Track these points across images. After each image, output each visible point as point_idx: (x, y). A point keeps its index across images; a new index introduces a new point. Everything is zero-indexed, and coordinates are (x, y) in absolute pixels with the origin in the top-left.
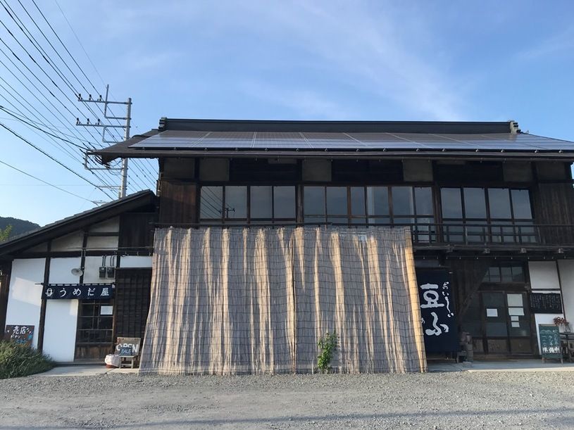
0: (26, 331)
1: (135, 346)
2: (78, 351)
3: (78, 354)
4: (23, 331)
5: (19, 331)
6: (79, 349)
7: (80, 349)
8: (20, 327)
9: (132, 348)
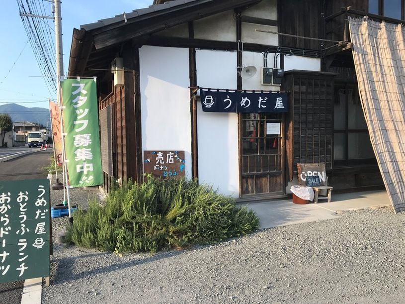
0: (175, 159)
1: (321, 174)
2: (245, 185)
3: (245, 187)
4: (170, 160)
5: (165, 160)
6: (244, 180)
7: (247, 181)
8: (165, 153)
9: (318, 177)
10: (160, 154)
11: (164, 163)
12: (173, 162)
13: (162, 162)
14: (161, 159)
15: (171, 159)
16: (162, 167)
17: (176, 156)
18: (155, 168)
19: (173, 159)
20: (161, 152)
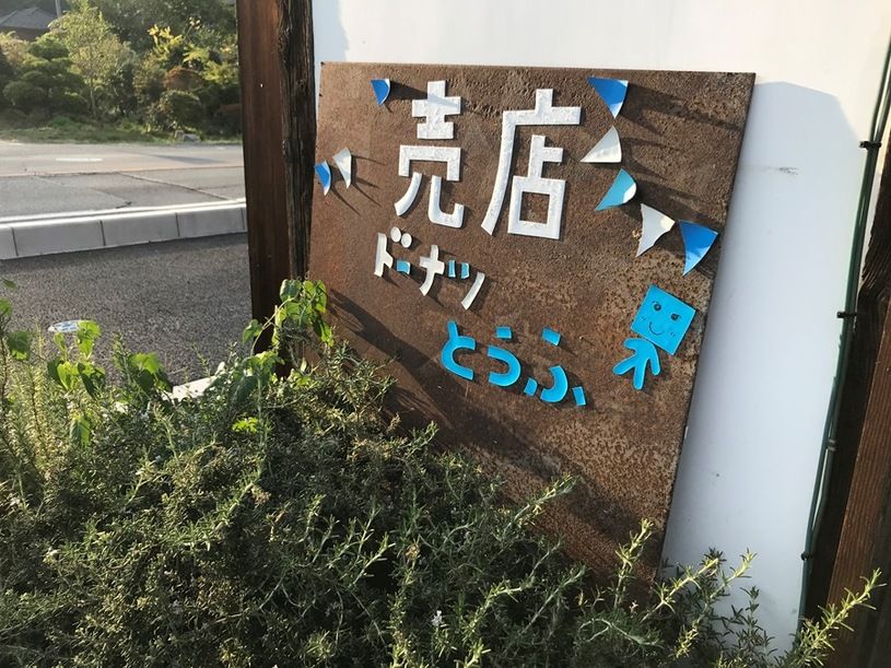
0: (583, 182)
5: (467, 191)
10: (435, 111)
11: (455, 219)
12: (550, 229)
13: (445, 206)
14: (440, 167)
15: (533, 182)
16: (433, 265)
17: (608, 151)
18: (384, 259)
19: (555, 189)
20: (453, 77)
